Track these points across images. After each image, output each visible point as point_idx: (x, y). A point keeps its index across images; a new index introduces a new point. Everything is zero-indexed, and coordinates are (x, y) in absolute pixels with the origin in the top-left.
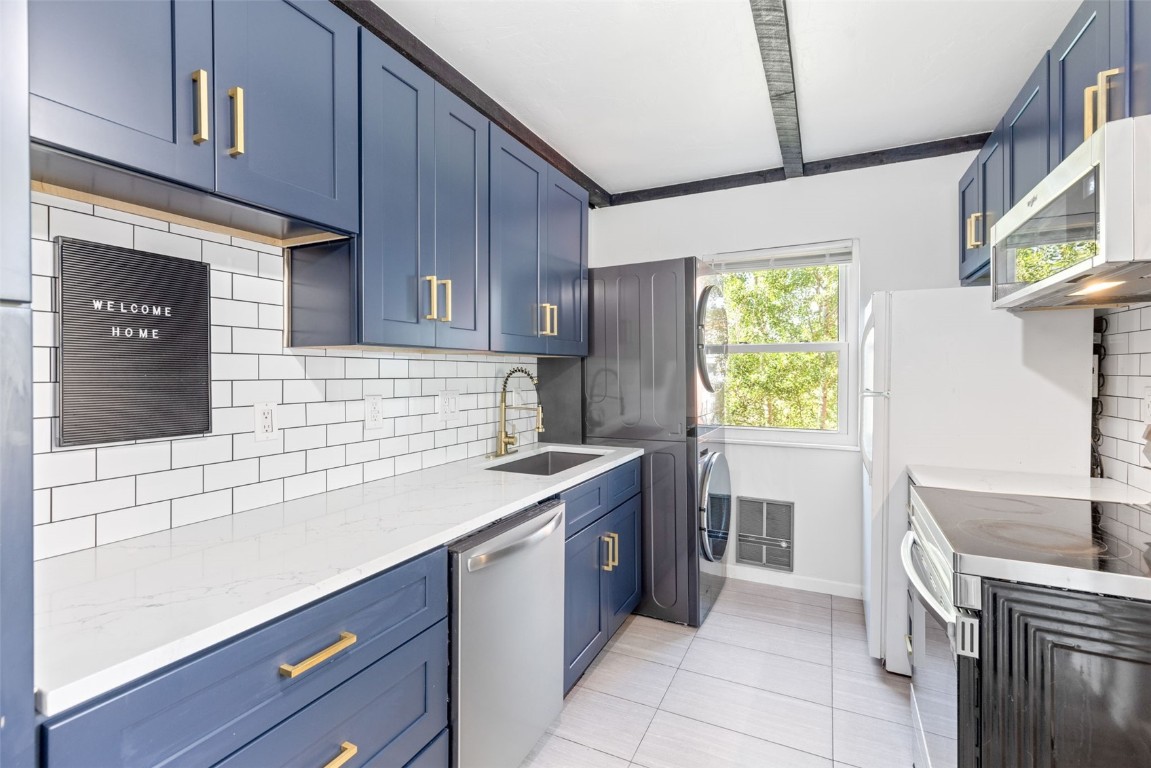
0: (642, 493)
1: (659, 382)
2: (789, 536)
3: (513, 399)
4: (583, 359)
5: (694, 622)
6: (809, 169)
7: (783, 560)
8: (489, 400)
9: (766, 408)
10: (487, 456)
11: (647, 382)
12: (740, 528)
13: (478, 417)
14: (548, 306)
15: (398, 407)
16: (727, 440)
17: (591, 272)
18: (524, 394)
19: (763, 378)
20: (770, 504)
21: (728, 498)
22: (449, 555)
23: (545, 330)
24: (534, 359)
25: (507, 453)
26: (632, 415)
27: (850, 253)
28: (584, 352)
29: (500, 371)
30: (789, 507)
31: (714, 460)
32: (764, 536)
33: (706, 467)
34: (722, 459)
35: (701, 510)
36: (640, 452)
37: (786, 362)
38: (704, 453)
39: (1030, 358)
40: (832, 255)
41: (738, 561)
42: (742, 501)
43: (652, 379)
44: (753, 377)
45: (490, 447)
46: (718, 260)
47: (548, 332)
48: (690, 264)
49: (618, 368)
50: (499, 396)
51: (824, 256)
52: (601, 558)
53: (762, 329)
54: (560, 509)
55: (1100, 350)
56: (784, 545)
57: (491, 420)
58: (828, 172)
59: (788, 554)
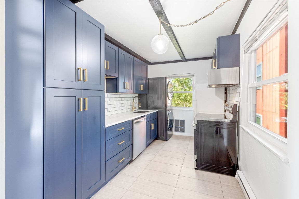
0: (157, 118)
1: (161, 99)
2: (184, 126)
3: (135, 101)
4: (147, 94)
5: (166, 140)
6: (187, 60)
7: (183, 131)
8: (131, 102)
9: (184, 105)
10: (131, 111)
11: (158, 99)
12: (175, 125)
13: (129, 104)
14: (142, 85)
15: (118, 102)
16: (173, 109)
17: (148, 79)
18: (136, 100)
19: (183, 98)
20: (180, 120)
21: (173, 120)
22: (132, 121)
23: (141, 89)
24: (138, 94)
25: (134, 111)
26: (155, 105)
27: (194, 76)
28: (147, 93)
29: (133, 96)
30: (184, 121)
31: (170, 112)
32: (180, 126)
33: (169, 113)
34: (172, 112)
35: (168, 120)
36: (157, 111)
37: (187, 95)
38: (168, 111)
39: (216, 94)
40: (191, 76)
41: (175, 131)
42: (176, 120)
43: (159, 98)
44: (181, 98)
45: (131, 110)
46: (171, 76)
47: (142, 90)
48: (166, 78)
49: (153, 96)
50: (132, 101)
51: (190, 76)
52: (151, 127)
53: (183, 87)
54: (145, 118)
55: (226, 93)
56: (183, 128)
57: (131, 105)
58: (190, 61)
59: (184, 129)
